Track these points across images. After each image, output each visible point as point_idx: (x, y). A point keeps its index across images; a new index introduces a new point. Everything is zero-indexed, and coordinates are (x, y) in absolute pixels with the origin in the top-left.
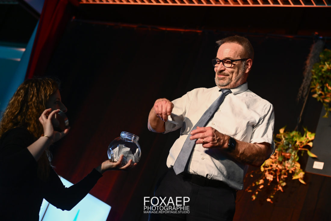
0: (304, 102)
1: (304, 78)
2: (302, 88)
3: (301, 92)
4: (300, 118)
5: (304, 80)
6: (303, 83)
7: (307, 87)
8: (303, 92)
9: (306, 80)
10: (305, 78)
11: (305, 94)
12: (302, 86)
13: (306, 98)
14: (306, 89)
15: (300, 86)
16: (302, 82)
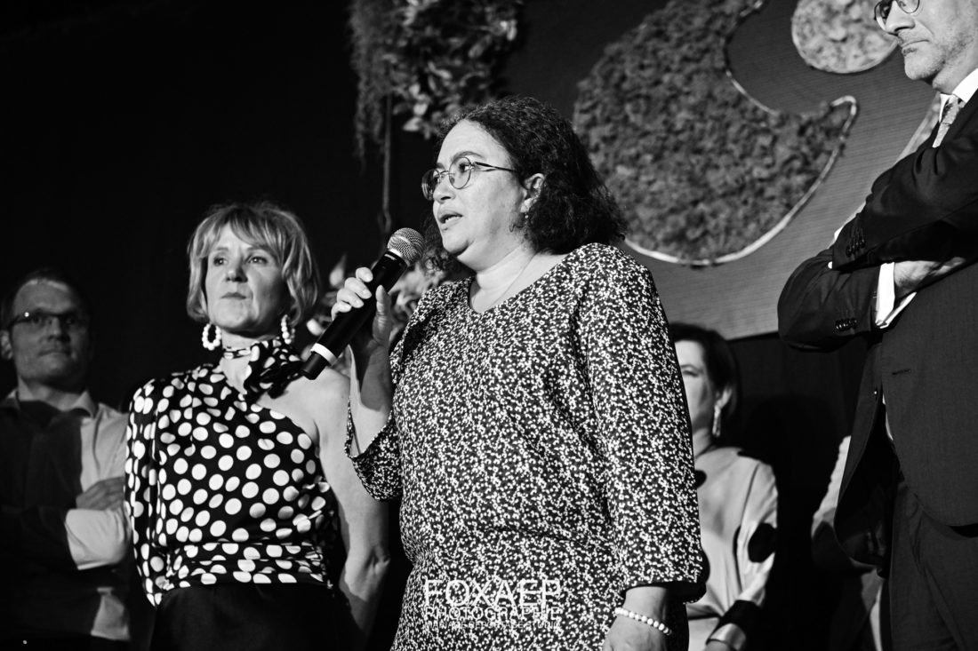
0: (383, 157)
1: (358, 79)
2: (361, 113)
3: (360, 127)
4: (387, 215)
5: (362, 86)
6: (362, 96)
7: (377, 106)
8: (368, 123)
9: (368, 83)
10: (364, 78)
11: (377, 129)
12: (361, 106)
13: (387, 144)
14: (376, 113)
15: (354, 109)
16: (356, 93)
